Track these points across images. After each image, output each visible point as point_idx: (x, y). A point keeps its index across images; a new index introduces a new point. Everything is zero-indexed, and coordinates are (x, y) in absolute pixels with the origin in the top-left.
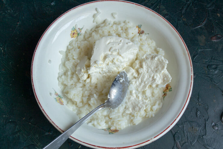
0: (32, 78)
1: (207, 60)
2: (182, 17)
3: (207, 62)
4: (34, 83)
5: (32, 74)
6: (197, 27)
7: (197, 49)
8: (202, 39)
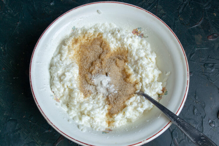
0: (30, 74)
1: (204, 59)
2: (179, 16)
3: (203, 60)
4: (32, 79)
5: (30, 70)
6: (194, 27)
7: (194, 47)
8: (199, 38)
